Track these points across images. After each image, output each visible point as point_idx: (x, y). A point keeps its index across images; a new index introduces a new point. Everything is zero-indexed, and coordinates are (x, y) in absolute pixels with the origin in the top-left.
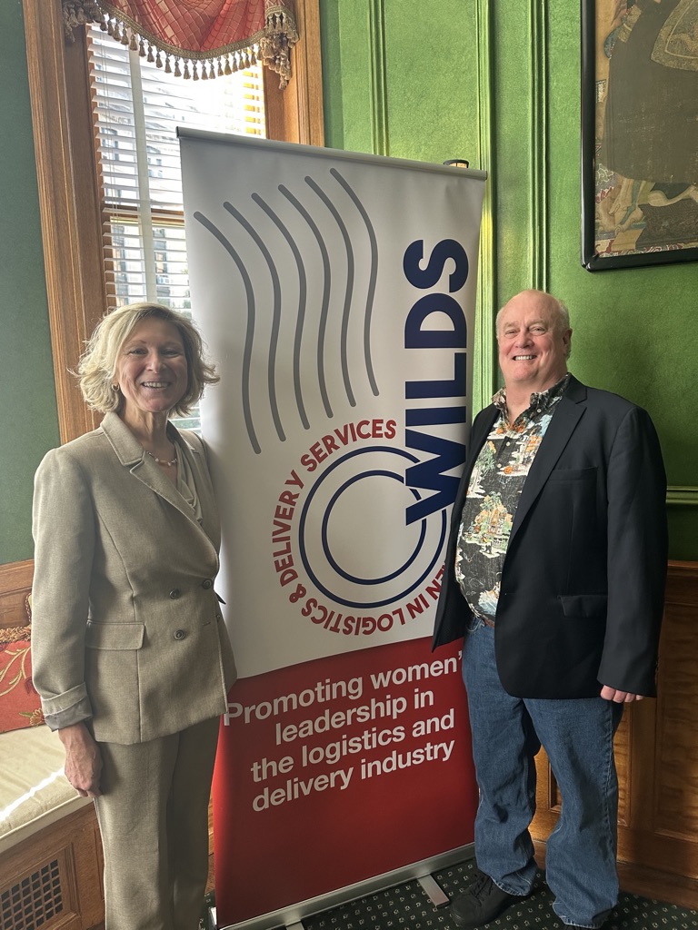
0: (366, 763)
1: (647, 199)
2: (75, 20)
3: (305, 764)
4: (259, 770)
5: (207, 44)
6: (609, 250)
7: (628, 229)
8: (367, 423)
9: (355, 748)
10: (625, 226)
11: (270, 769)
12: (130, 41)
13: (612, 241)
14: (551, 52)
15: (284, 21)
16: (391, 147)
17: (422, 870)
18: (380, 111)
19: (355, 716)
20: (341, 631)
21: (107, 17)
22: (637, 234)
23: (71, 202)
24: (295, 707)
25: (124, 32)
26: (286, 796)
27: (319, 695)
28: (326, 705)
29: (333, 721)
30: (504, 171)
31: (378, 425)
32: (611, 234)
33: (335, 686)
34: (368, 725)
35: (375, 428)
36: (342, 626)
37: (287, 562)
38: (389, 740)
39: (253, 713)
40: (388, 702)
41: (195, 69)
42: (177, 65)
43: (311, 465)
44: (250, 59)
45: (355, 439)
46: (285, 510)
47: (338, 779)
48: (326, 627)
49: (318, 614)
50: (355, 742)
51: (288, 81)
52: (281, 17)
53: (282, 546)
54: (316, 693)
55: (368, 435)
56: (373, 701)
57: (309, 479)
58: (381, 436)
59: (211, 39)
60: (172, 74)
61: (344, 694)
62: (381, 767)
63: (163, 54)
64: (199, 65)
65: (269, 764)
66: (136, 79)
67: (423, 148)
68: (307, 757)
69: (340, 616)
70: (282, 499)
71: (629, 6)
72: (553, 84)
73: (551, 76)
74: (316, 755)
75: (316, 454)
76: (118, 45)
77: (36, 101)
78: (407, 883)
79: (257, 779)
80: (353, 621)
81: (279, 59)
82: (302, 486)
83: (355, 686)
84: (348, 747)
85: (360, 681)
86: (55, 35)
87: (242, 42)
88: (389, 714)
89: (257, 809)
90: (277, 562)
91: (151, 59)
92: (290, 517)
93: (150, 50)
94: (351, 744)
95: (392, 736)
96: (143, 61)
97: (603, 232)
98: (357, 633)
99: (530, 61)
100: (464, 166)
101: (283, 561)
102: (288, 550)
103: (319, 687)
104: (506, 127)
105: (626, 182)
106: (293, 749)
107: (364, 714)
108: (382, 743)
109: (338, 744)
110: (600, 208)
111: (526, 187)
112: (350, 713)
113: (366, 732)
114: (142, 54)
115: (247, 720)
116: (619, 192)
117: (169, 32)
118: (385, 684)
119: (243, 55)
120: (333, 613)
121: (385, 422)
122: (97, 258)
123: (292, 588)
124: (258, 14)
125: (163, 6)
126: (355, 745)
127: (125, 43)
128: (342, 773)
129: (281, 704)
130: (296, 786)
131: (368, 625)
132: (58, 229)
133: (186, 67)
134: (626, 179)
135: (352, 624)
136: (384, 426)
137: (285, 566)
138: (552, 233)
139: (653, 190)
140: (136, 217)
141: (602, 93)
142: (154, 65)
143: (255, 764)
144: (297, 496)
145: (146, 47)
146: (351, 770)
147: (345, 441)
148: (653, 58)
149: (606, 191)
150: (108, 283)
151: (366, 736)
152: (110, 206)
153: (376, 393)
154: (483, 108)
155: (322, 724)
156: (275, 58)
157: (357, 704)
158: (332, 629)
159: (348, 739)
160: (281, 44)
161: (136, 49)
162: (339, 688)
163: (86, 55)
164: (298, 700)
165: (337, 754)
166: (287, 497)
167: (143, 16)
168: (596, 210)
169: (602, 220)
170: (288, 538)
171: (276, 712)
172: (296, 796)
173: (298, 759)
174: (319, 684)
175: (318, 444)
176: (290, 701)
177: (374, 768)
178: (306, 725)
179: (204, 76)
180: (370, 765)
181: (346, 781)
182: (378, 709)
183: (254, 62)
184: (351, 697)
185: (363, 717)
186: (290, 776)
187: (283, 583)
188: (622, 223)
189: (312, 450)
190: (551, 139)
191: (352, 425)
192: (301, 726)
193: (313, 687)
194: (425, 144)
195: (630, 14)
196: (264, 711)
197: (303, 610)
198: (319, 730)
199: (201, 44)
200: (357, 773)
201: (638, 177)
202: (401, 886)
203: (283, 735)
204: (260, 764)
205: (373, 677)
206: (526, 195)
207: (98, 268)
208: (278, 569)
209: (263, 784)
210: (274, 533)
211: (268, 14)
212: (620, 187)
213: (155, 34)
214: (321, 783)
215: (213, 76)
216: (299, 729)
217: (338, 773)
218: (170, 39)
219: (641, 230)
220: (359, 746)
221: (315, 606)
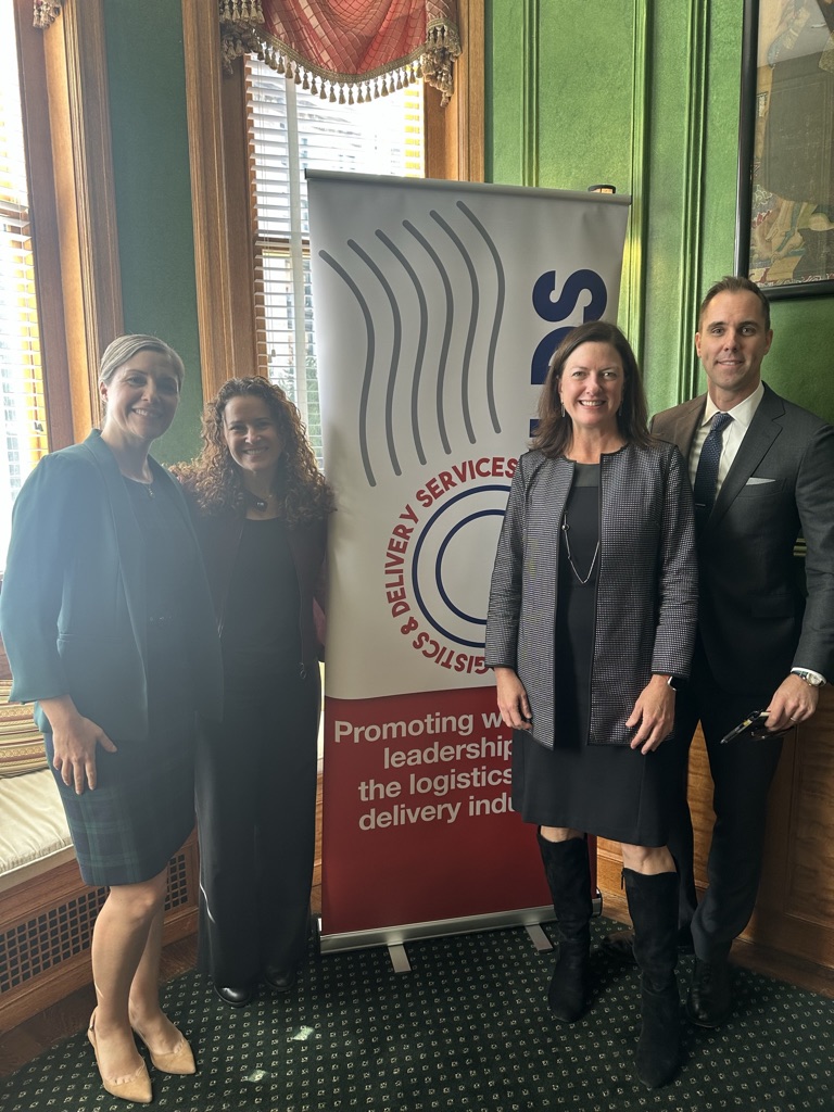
0: (475, 800)
1: (807, 223)
2: (232, 52)
3: (412, 792)
4: (367, 790)
5: (364, 66)
6: (763, 280)
7: (785, 257)
8: (487, 461)
9: (464, 784)
10: (782, 253)
11: (377, 790)
12: (286, 69)
13: (767, 270)
14: (711, 63)
15: (445, 34)
16: (541, 170)
17: (532, 918)
18: (531, 133)
19: (464, 752)
20: (453, 667)
21: (264, 45)
22: (794, 262)
23: (223, 237)
24: (404, 734)
25: (281, 60)
26: (392, 821)
27: (429, 726)
28: (435, 737)
29: (441, 754)
30: (658, 193)
31: (498, 463)
32: (766, 263)
33: (445, 720)
34: (478, 763)
35: (495, 467)
36: (453, 662)
37: (400, 594)
38: (500, 780)
39: (362, 734)
40: (500, 743)
41: (351, 93)
42: (332, 90)
43: (427, 501)
44: (409, 78)
45: (473, 477)
46: (399, 543)
47: (445, 811)
48: (437, 661)
49: (431, 649)
50: (463, 777)
51: (450, 98)
52: (443, 30)
53: (395, 578)
54: (425, 724)
55: (488, 474)
56: (484, 739)
57: (424, 514)
58: (501, 474)
59: (368, 60)
60: (328, 99)
61: (454, 729)
62: (490, 807)
63: (318, 80)
64: (355, 88)
65: (378, 786)
66: (291, 107)
67: (574, 171)
68: (415, 786)
69: (452, 653)
70: (396, 532)
71: (797, 10)
72: (713, 98)
73: (711, 89)
74: (424, 785)
75: (432, 490)
76: (274, 73)
77: (194, 139)
78: (515, 929)
79: (364, 798)
80: (466, 659)
81: (441, 75)
82: (416, 521)
83: (466, 722)
84: (457, 782)
85: (470, 718)
86: (213, 71)
87: (401, 60)
88: (500, 754)
89: (362, 827)
90: (389, 594)
91: (306, 86)
92: (403, 551)
93: (306, 77)
94: (459, 779)
95: (502, 777)
96: (299, 88)
97: (759, 260)
98: (469, 671)
99: (688, 74)
100: (609, 191)
101: (396, 593)
102: (401, 582)
103: (429, 719)
104: (661, 147)
105: (786, 204)
106: (401, 775)
107: (474, 751)
108: (491, 782)
109: (447, 776)
110: (756, 234)
111: (680, 212)
112: (459, 748)
113: (475, 770)
114: (298, 82)
115: (357, 740)
116: (778, 215)
117: (325, 57)
118: (497, 725)
119: (402, 73)
120: (444, 649)
121: (506, 461)
122: (248, 292)
123: (404, 619)
124: (419, 29)
125: (320, 31)
126: (463, 781)
127: (281, 72)
128: (449, 806)
129: (390, 729)
130: (403, 812)
131: (481, 664)
132: (210, 264)
133: (342, 92)
134: (785, 201)
135: (465, 662)
136: (505, 464)
137: (397, 598)
138: (704, 262)
139: (815, 212)
140: (287, 249)
141: (762, 108)
142: (309, 91)
143: (363, 784)
144: (411, 530)
145: (302, 74)
146: (459, 804)
147: (463, 479)
148: (821, 65)
149: (764, 214)
150: (258, 318)
151: (475, 773)
152: (262, 239)
153: (498, 430)
154: (637, 126)
155: (431, 755)
156: (437, 74)
157: (467, 740)
158: (443, 664)
159: (456, 774)
160: (442, 61)
161: (291, 77)
162: (449, 723)
163: (243, 85)
164: (406, 729)
165: (445, 787)
166: (401, 531)
167: (300, 42)
168: (752, 236)
169: (757, 246)
170: (401, 571)
171: (385, 737)
172: (403, 822)
173: (406, 786)
174: (429, 716)
175: (434, 480)
176: (399, 728)
177: (483, 806)
178: (415, 754)
179: (360, 100)
180: (479, 803)
181: (454, 815)
182: (488, 748)
183: (413, 80)
184: (461, 733)
185: (473, 754)
186: (397, 801)
187: (395, 614)
188: (779, 250)
189: (428, 485)
190: (708, 158)
191: (470, 463)
192: (410, 753)
193: (423, 718)
194: (576, 167)
195: (797, 18)
196: (373, 733)
197: (415, 642)
198: (427, 761)
199: (358, 66)
200: (465, 808)
201: (799, 199)
202: (508, 930)
203: (392, 760)
204: (368, 784)
205: (484, 716)
206: (679, 220)
207: (249, 302)
208: (390, 600)
209: (370, 805)
210: (387, 565)
211: (430, 27)
212: (779, 210)
213: (311, 60)
214: (427, 813)
215: (369, 98)
216: (407, 757)
217: (445, 806)
218: (326, 64)
219: (799, 258)
220: (468, 783)
221: (427, 639)
